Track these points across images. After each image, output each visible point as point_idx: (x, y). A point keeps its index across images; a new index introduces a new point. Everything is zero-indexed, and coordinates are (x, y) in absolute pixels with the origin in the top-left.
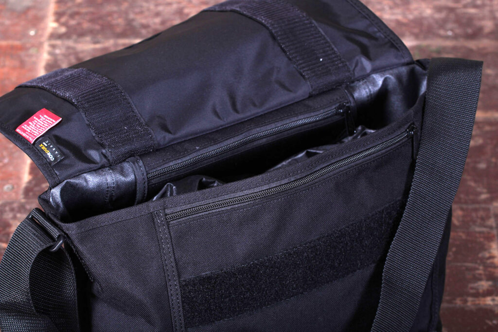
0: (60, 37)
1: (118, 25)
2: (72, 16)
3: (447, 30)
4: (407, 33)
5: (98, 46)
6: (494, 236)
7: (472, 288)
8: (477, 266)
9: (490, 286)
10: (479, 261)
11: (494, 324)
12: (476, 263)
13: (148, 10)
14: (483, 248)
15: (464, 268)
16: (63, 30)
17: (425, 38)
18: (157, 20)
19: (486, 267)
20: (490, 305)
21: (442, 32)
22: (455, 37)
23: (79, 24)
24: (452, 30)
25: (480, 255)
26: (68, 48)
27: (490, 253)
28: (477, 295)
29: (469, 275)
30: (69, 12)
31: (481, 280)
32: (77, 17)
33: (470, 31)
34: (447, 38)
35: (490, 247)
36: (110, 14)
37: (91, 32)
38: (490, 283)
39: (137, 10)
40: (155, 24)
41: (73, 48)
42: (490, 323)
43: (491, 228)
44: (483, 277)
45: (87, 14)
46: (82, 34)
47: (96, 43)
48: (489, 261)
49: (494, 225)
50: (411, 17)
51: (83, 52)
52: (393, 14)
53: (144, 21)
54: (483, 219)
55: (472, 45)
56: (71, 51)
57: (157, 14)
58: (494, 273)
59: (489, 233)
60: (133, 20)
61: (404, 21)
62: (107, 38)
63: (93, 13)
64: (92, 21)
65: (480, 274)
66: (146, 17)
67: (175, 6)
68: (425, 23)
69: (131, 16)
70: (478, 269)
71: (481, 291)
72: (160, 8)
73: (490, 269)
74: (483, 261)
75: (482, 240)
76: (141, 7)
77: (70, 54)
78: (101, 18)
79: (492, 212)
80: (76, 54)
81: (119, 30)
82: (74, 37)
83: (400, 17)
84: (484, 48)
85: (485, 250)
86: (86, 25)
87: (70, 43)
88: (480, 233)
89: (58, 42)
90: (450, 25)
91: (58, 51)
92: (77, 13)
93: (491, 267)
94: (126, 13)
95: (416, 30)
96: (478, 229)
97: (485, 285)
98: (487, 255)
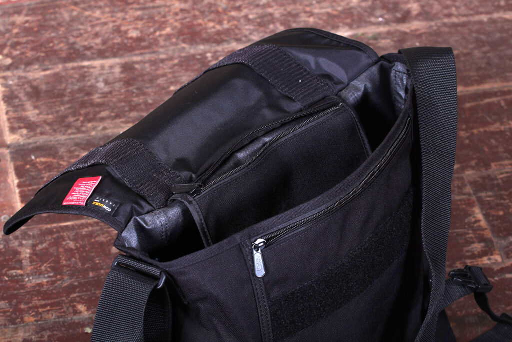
0: (8, 68)
1: (61, 50)
2: (14, 46)
3: (378, 17)
4: (341, 24)
5: (48, 72)
6: (474, 202)
7: (467, 251)
8: (466, 231)
9: (483, 247)
10: (466, 227)
11: (496, 280)
12: (465, 228)
13: (86, 32)
14: (468, 214)
15: (455, 234)
16: (9, 61)
17: (358, 27)
18: (98, 41)
19: (475, 231)
20: (487, 264)
21: (373, 19)
22: (387, 23)
23: (22, 53)
24: (381, 16)
25: (466, 221)
26: (20, 78)
27: (475, 217)
28: (474, 256)
29: (461, 240)
30: (9, 43)
31: (473, 243)
32: (18, 47)
33: (399, 15)
34: (379, 24)
35: (473, 212)
36: (50, 40)
37: (37, 59)
38: (482, 244)
39: (75, 33)
40: (97, 44)
41: (25, 78)
42: (492, 280)
43: (469, 194)
44: (474, 240)
45: (27, 43)
46: (29, 63)
47: (45, 70)
48: (475, 225)
49: (471, 192)
50: (340, 9)
51: (35, 80)
52: (322, 8)
53: (86, 43)
54: (459, 188)
55: (405, 27)
56: (23, 80)
57: (96, 35)
58: (483, 235)
59: (469, 200)
60: (74, 43)
61: (335, 13)
62: (55, 64)
63: (33, 42)
64: (33, 49)
65: (471, 238)
66: (86, 40)
67: (111, 25)
68: (355, 13)
69: (72, 40)
70: (468, 234)
71: (476, 253)
72: (97, 29)
73: (478, 232)
74: (470, 225)
75: (464, 206)
76: (79, 29)
77: (23, 84)
78: (41, 45)
79: (466, 180)
80: (29, 82)
81: (64, 55)
82: (23, 67)
83: (329, 10)
84: (416, 30)
85: (470, 215)
86: (30, 54)
87: (20, 73)
88: (460, 200)
89: (8, 73)
90: (378, 12)
91: (11, 82)
92: (18, 43)
93: (479, 230)
94: (66, 38)
95: (348, 21)
96: (457, 198)
97: (478, 247)
98: (473, 220)
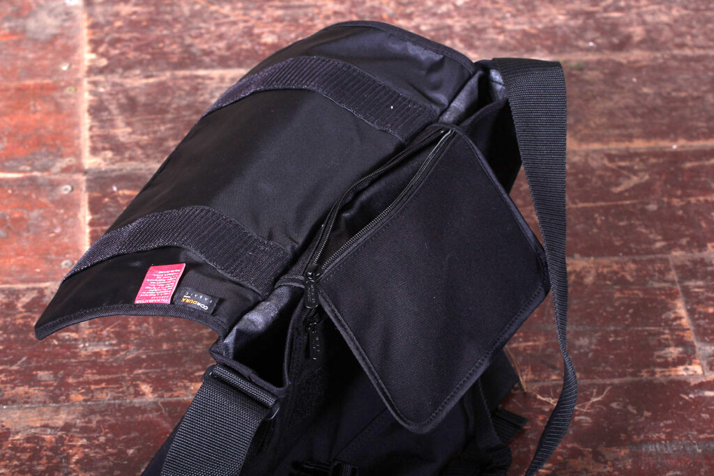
0: (101, 71)
1: (173, 53)
2: (113, 43)
3: (588, 41)
4: (538, 47)
5: (151, 80)
6: (677, 293)
7: (659, 357)
8: (661, 330)
9: (681, 353)
10: (663, 324)
11: (691, 398)
12: (660, 326)
13: (208, 32)
14: (666, 308)
15: (646, 333)
16: (104, 62)
17: (561, 52)
18: (222, 44)
19: (672, 330)
20: (683, 375)
21: (581, 43)
22: (598, 49)
23: (123, 54)
24: (593, 40)
25: (663, 317)
26: (114, 85)
27: (675, 313)
28: (666, 364)
29: (653, 342)
30: (108, 39)
31: (668, 346)
32: (119, 45)
33: (615, 40)
34: (589, 50)
35: (675, 306)
36: (160, 39)
37: (140, 63)
38: (680, 349)
39: (193, 33)
40: (219, 49)
41: (121, 85)
42: (687, 398)
43: (673, 282)
44: (670, 342)
45: (130, 40)
46: (128, 67)
47: (148, 77)
48: (675, 323)
49: (676, 279)
50: (540, 26)
51: (134, 89)
52: (518, 23)
53: (206, 47)
54: (661, 272)
55: (621, 57)
56: (118, 88)
57: (221, 37)
58: (683, 336)
59: (671, 289)
60: (191, 46)
61: (533, 31)
62: (163, 70)
63: (138, 39)
64: (137, 49)
65: (667, 339)
66: (206, 42)
67: (241, 25)
68: (559, 33)
69: (188, 41)
70: (664, 334)
71: (670, 359)
72: (223, 29)
73: (677, 333)
74: (668, 323)
75: (663, 297)
76: (200, 28)
77: (117, 93)
78: (148, 45)
79: (671, 264)
80: (125, 91)
81: (175, 59)
82: (120, 70)
83: (526, 27)
84: (636, 62)
85: (669, 310)
86: (132, 55)
87: (116, 78)
88: (660, 289)
89: (100, 78)
90: (590, 35)
91: (101, 90)
92: (119, 40)
93: (678, 330)
94: (181, 37)
95: (549, 43)
96: (657, 285)
97: (674, 352)
98: (673, 316)
